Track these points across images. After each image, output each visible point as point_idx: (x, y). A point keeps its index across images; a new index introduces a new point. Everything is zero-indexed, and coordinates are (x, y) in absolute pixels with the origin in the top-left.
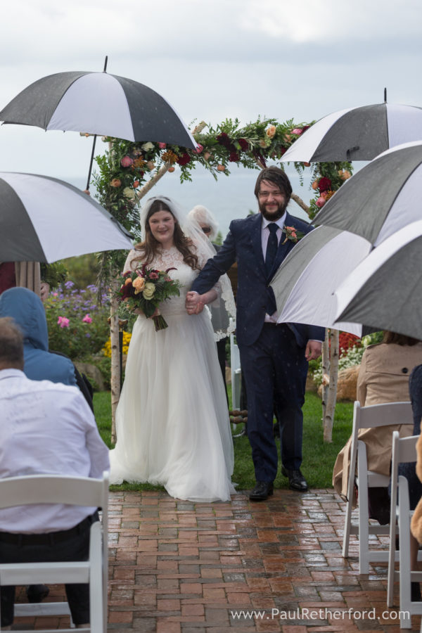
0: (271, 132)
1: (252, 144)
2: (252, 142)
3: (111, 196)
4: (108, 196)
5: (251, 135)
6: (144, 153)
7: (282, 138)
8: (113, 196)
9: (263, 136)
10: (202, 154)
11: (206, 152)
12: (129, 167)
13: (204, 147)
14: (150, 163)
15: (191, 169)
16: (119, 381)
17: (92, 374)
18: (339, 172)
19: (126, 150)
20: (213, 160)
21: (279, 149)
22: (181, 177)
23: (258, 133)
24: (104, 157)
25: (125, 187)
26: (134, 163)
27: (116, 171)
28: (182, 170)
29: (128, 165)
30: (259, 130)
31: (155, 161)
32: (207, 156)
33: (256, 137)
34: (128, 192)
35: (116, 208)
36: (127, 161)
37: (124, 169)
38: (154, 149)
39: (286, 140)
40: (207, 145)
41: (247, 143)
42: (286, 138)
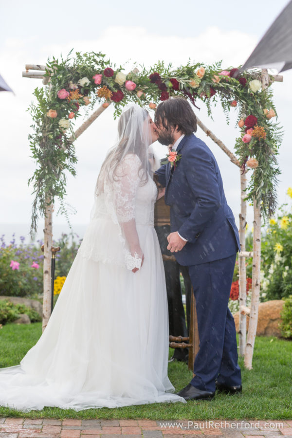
0: (201, 73)
1: (183, 83)
2: (182, 82)
3: (47, 126)
4: (45, 126)
5: (182, 75)
6: (80, 87)
7: (210, 79)
8: (49, 127)
9: (193, 77)
10: (134, 92)
11: (139, 90)
12: (66, 99)
13: (138, 85)
14: (85, 98)
15: (124, 106)
16: (50, 305)
17: (36, 308)
18: (265, 110)
19: (63, 82)
20: (145, 100)
21: (208, 89)
22: (114, 114)
23: (189, 74)
24: (42, 89)
25: (61, 118)
26: (70, 95)
27: (53, 102)
28: (116, 107)
29: (64, 98)
30: (189, 72)
31: (90, 97)
32: (140, 94)
33: (187, 77)
34: (63, 122)
35: (51, 137)
36: (63, 94)
37: (60, 100)
38: (90, 84)
39: (214, 81)
40: (139, 84)
41: (179, 83)
42: (215, 78)
